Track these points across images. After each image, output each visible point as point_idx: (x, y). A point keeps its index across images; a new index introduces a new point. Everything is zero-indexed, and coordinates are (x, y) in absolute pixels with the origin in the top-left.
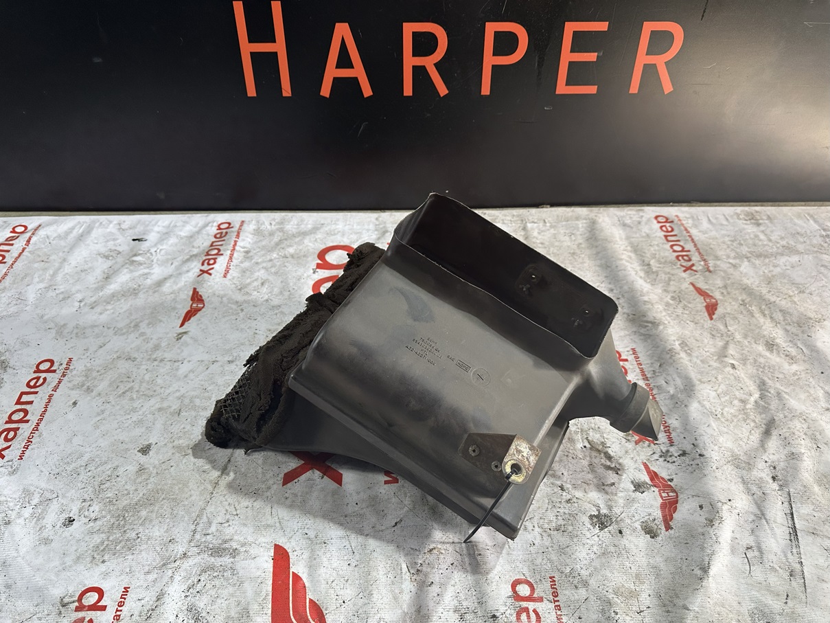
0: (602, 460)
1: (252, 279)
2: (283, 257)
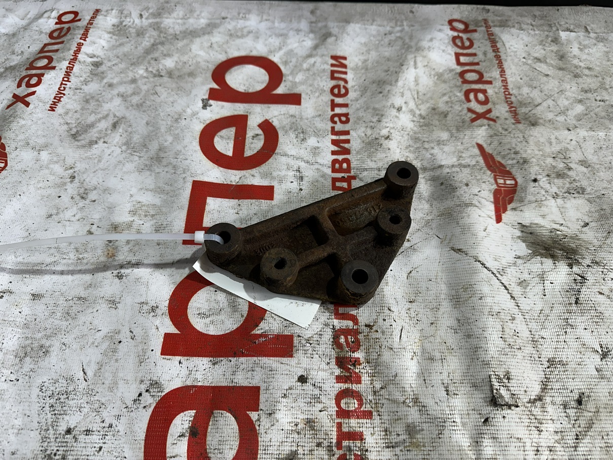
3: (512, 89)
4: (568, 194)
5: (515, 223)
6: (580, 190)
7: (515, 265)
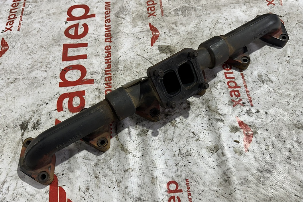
0: (215, 116)
1: (32, 29)
2: (49, 15)
3: (163, 5)
4: (174, 35)
5: (157, 45)
6: (178, 33)
7: (155, 56)
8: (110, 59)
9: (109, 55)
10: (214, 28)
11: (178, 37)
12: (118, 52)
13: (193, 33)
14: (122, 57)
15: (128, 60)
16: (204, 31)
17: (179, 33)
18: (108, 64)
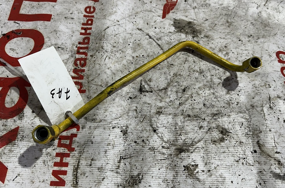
4: (201, 7)
5: (172, 18)
6: (208, 5)
7: (167, 36)
8: (91, 29)
9: (90, 22)
10: (264, 5)
11: (206, 10)
12: (105, 19)
13: (232, 8)
14: (112, 28)
15: (122, 35)
16: (249, 8)
17: (210, 5)
18: (85, 36)
